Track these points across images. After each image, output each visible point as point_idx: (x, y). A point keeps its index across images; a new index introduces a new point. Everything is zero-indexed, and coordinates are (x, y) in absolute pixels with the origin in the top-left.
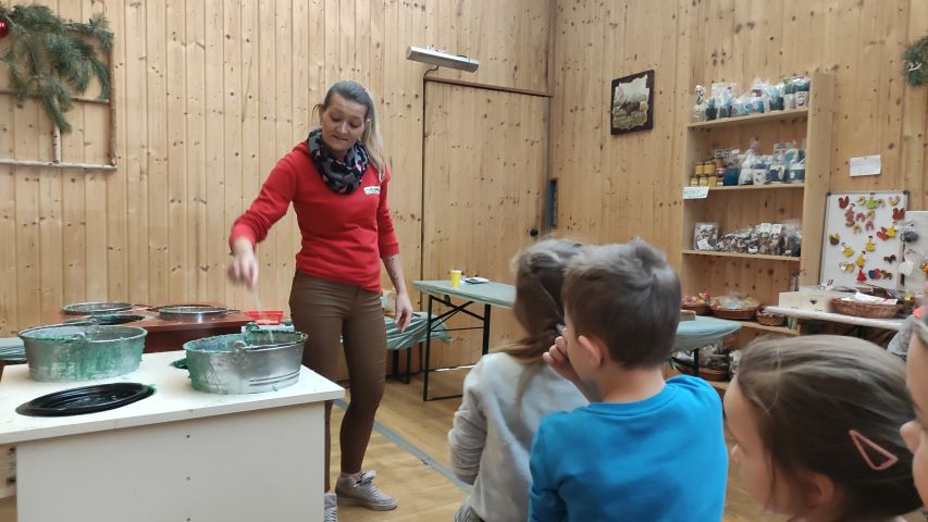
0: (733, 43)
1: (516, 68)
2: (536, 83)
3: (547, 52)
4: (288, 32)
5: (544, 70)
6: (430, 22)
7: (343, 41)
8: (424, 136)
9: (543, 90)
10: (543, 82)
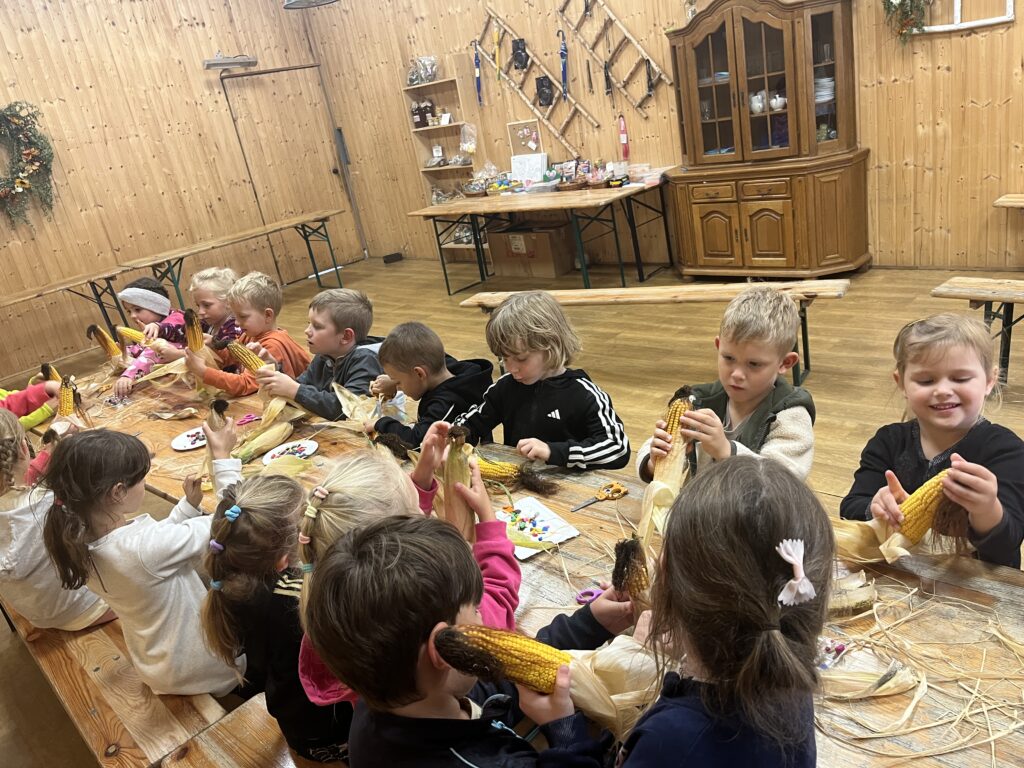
0: (416, 30)
1: (286, 51)
2: (304, 58)
3: (306, 31)
4: (115, 73)
5: (307, 46)
6: (211, 33)
7: (154, 67)
8: (234, 121)
9: (312, 62)
10: (310, 56)
